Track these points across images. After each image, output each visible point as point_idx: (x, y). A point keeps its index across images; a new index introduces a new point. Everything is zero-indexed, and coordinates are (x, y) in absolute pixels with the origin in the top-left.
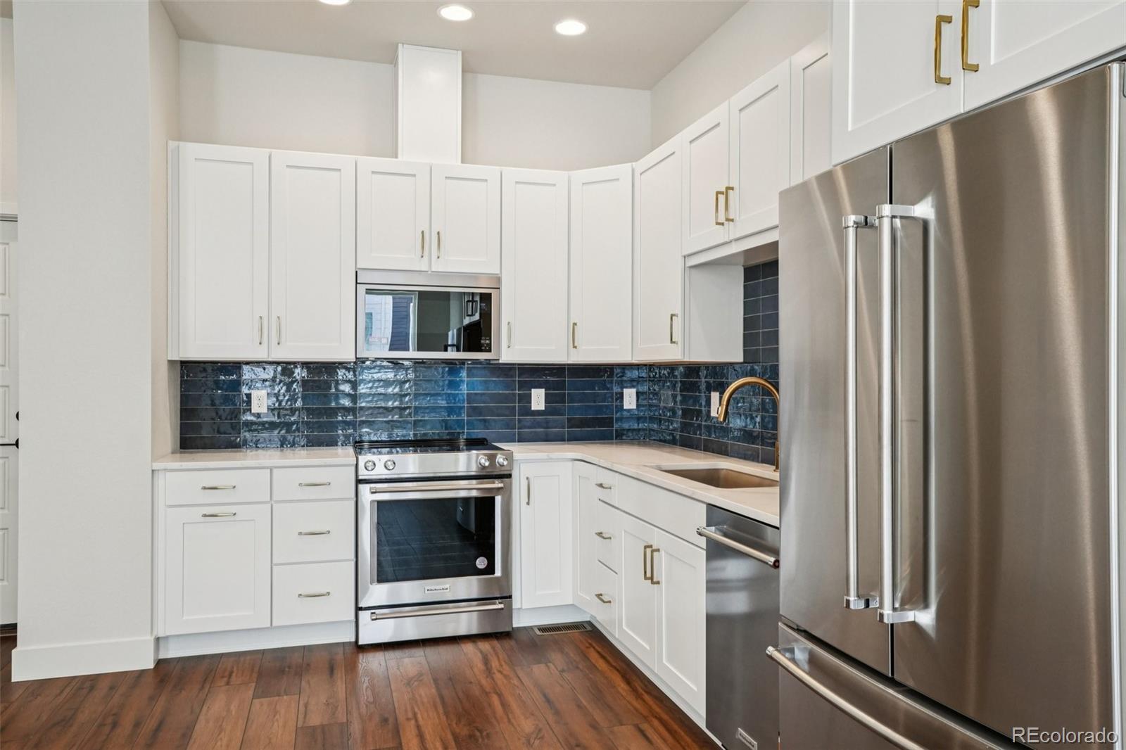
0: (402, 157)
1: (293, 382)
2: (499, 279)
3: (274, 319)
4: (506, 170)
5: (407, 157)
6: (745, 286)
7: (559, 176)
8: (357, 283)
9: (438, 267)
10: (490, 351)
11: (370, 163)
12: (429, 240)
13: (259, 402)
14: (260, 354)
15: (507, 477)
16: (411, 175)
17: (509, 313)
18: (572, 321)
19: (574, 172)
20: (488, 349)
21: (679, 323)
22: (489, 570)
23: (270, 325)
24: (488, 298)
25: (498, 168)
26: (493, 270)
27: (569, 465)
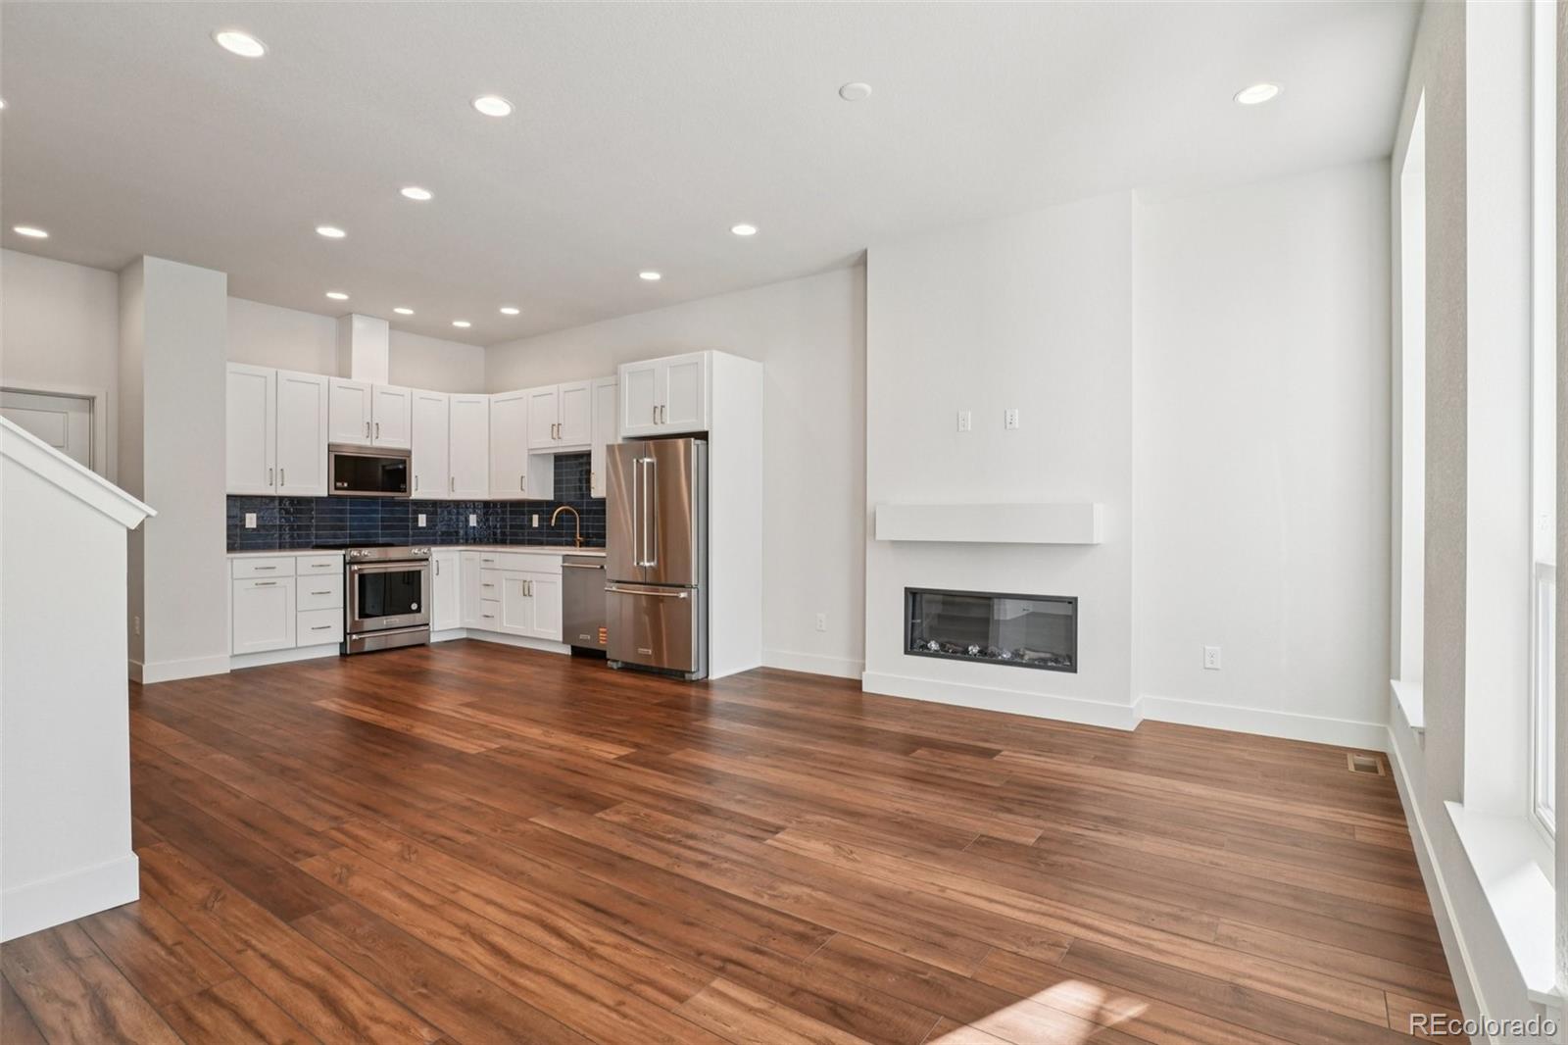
0: (354, 379)
1: (272, 508)
2: (410, 452)
3: (279, 469)
4: (414, 390)
5: (358, 377)
6: (554, 464)
7: (443, 396)
8: (329, 451)
9: (377, 444)
11: (336, 381)
12: (371, 428)
13: (251, 521)
14: (271, 491)
15: (427, 560)
16: (360, 390)
17: (416, 470)
18: (452, 476)
19: (452, 395)
20: (405, 491)
21: (525, 480)
22: (419, 610)
23: (276, 474)
24: (404, 462)
25: (410, 389)
26: (406, 446)
27: (458, 554)
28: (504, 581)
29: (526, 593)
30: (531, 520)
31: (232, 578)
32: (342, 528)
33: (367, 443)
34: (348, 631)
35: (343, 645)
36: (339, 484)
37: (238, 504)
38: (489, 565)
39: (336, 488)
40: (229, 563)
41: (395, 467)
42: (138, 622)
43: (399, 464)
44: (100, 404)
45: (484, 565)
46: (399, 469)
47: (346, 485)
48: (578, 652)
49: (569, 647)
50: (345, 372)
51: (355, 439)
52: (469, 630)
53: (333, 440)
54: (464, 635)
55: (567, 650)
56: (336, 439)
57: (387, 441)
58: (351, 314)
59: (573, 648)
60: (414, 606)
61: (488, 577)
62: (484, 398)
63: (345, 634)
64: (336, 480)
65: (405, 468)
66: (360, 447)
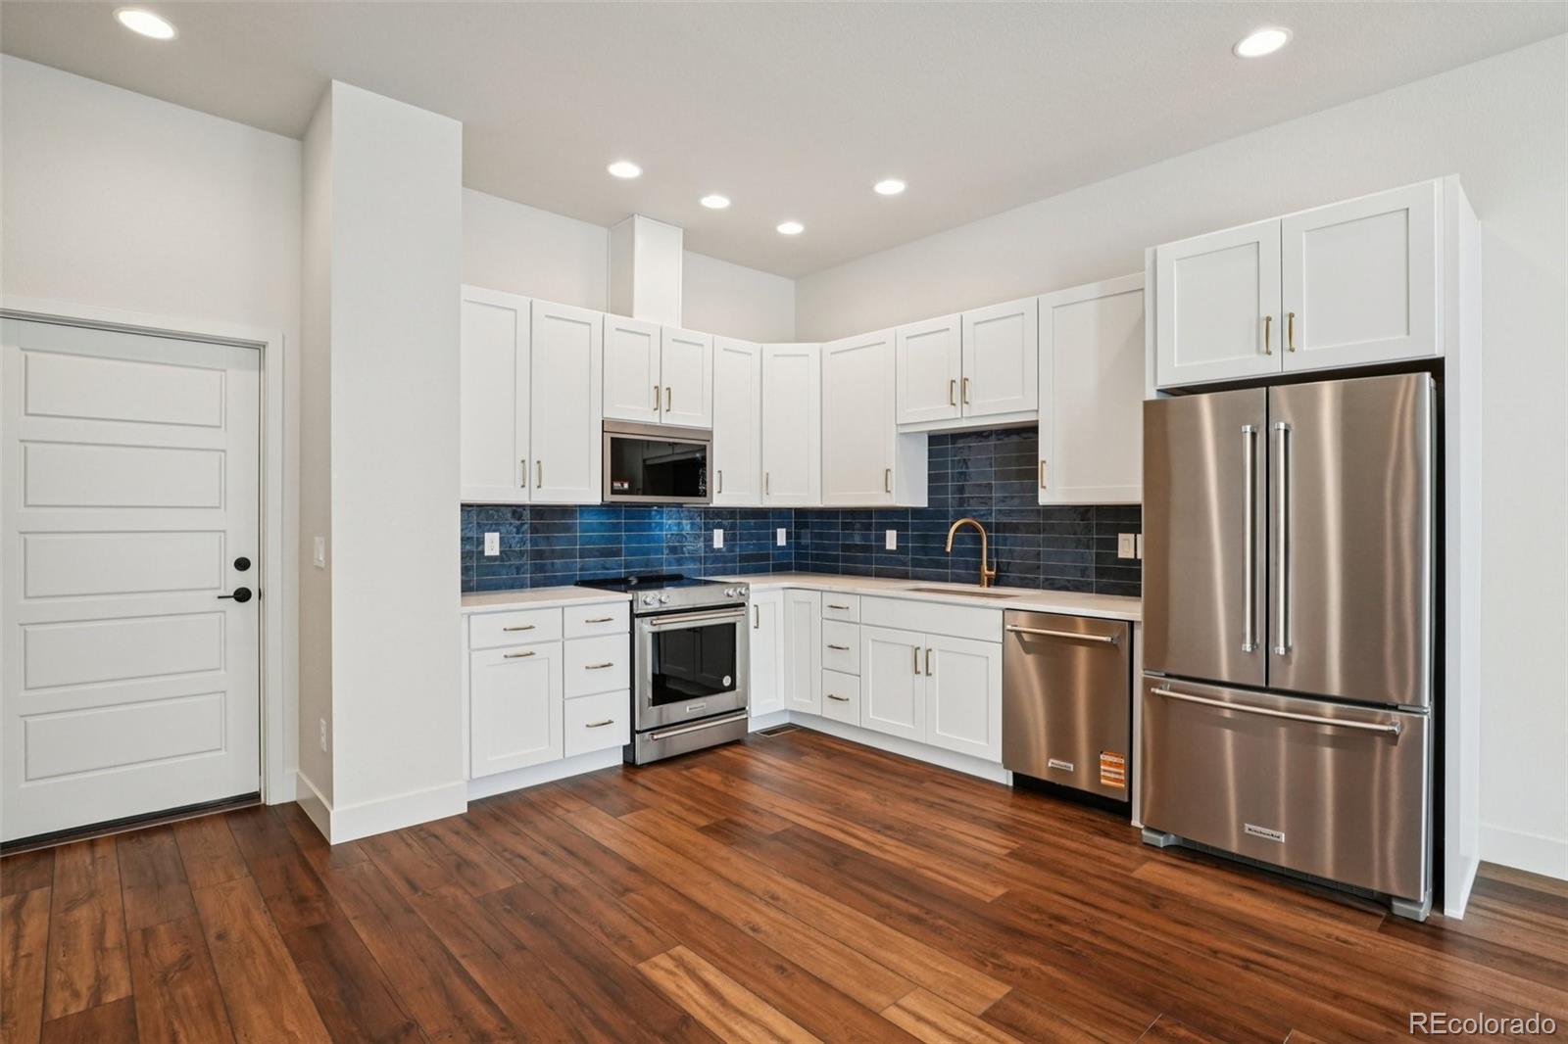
0: (638, 316)
1: (522, 525)
2: (711, 433)
3: (534, 462)
4: (716, 336)
5: (641, 317)
6: (929, 450)
7: (753, 347)
8: (603, 431)
9: (668, 420)
10: (705, 496)
11: (614, 320)
12: (661, 395)
13: (492, 544)
14: (521, 498)
15: (743, 605)
16: (644, 334)
17: (719, 462)
18: (765, 471)
19: (764, 345)
20: (704, 494)
21: (892, 476)
22: (733, 687)
23: (531, 470)
24: (703, 449)
25: (710, 335)
26: (704, 424)
27: (782, 592)
28: (870, 642)
29: (921, 667)
30: (883, 538)
31: (469, 647)
32: (617, 553)
33: (653, 418)
34: (637, 728)
35: (629, 750)
36: (617, 485)
37: (478, 516)
38: (837, 614)
39: (614, 492)
40: (465, 620)
41: (690, 456)
42: (323, 729)
43: (695, 452)
44: (273, 355)
45: (828, 614)
46: (695, 459)
47: (626, 486)
48: (1025, 785)
49: (1011, 773)
50: (622, 305)
51: (638, 413)
52: (792, 712)
53: (609, 414)
54: (786, 720)
55: (1005, 778)
56: (613, 414)
57: (683, 417)
58: (633, 215)
59: (1016, 776)
60: (727, 681)
61: (837, 634)
62: (811, 348)
63: (633, 732)
64: (613, 480)
65: (704, 458)
66: (646, 426)
